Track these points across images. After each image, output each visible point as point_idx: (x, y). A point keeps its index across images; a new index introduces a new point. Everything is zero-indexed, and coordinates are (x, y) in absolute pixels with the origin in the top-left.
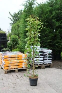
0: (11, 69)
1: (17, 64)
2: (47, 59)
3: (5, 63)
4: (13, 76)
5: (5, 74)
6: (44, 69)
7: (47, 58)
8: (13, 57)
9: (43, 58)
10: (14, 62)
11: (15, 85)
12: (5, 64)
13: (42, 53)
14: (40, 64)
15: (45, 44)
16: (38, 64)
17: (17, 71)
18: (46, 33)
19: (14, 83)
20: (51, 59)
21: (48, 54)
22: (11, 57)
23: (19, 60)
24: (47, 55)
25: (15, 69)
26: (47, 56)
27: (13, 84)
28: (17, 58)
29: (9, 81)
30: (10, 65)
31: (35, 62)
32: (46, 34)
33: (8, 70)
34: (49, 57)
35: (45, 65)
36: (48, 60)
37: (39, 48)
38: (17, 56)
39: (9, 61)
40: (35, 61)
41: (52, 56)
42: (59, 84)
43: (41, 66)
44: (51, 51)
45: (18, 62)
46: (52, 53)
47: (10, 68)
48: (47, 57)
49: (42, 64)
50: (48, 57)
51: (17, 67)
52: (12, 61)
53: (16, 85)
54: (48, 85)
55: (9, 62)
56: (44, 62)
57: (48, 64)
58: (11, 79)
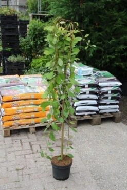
0: (19, 125)
1: (33, 115)
2: (108, 103)
3: (4, 114)
4: (22, 144)
5: (5, 137)
6: (99, 124)
7: (108, 101)
8: (24, 100)
9: (98, 100)
10: (25, 111)
11: (20, 172)
12: (6, 115)
13: (94, 90)
14: (88, 115)
15: (111, 56)
16: (84, 115)
17: (32, 129)
18: (115, 28)
19: (19, 168)
20: (118, 102)
21: (110, 92)
22: (19, 98)
23: (37, 105)
24: (107, 93)
25: (27, 126)
26: (106, 95)
27: (17, 170)
28: (32, 102)
29: (10, 161)
30: (17, 116)
31: (77, 109)
32: (115, 30)
33: (11, 128)
34: (112, 98)
35: (103, 117)
36: (111, 104)
37: (92, 74)
38: (33, 97)
39: (15, 108)
40: (77, 107)
41: (120, 96)
42: (119, 178)
43: (91, 118)
44: (120, 84)
45: (37, 110)
46: (120, 89)
47: (16, 124)
48: (107, 98)
49: (95, 113)
50: (110, 97)
51: (33, 121)
52: (21, 107)
53: (22, 175)
54: (94, 178)
55: (15, 110)
56: (100, 110)
57: (110, 113)
58: (17, 153)
